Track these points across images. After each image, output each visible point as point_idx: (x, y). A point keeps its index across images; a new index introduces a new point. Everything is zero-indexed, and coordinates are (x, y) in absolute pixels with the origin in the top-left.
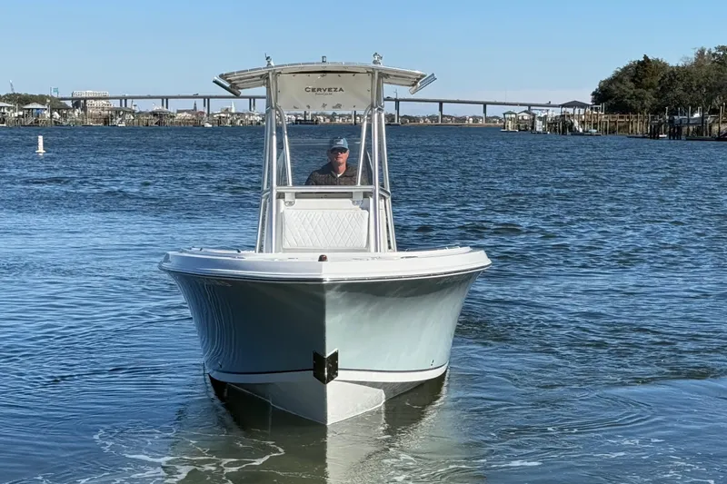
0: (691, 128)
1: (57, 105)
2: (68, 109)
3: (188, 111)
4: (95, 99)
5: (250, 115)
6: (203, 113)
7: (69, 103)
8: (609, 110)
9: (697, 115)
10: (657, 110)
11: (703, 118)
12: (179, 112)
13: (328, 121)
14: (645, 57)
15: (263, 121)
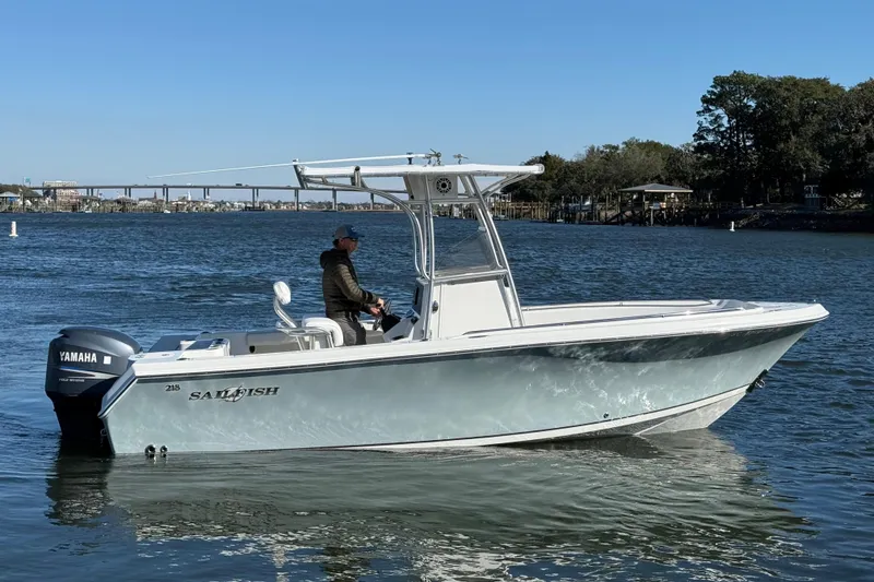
0: (583, 214)
1: (29, 194)
2: (39, 197)
3: (148, 199)
4: (65, 188)
5: (204, 203)
6: (162, 201)
7: (40, 192)
8: (515, 199)
9: (588, 203)
10: (555, 199)
11: (592, 206)
12: (141, 200)
13: (274, 208)
14: (547, 153)
15: (216, 207)
